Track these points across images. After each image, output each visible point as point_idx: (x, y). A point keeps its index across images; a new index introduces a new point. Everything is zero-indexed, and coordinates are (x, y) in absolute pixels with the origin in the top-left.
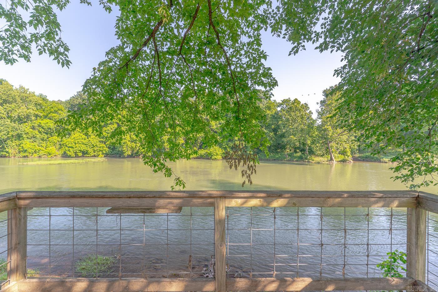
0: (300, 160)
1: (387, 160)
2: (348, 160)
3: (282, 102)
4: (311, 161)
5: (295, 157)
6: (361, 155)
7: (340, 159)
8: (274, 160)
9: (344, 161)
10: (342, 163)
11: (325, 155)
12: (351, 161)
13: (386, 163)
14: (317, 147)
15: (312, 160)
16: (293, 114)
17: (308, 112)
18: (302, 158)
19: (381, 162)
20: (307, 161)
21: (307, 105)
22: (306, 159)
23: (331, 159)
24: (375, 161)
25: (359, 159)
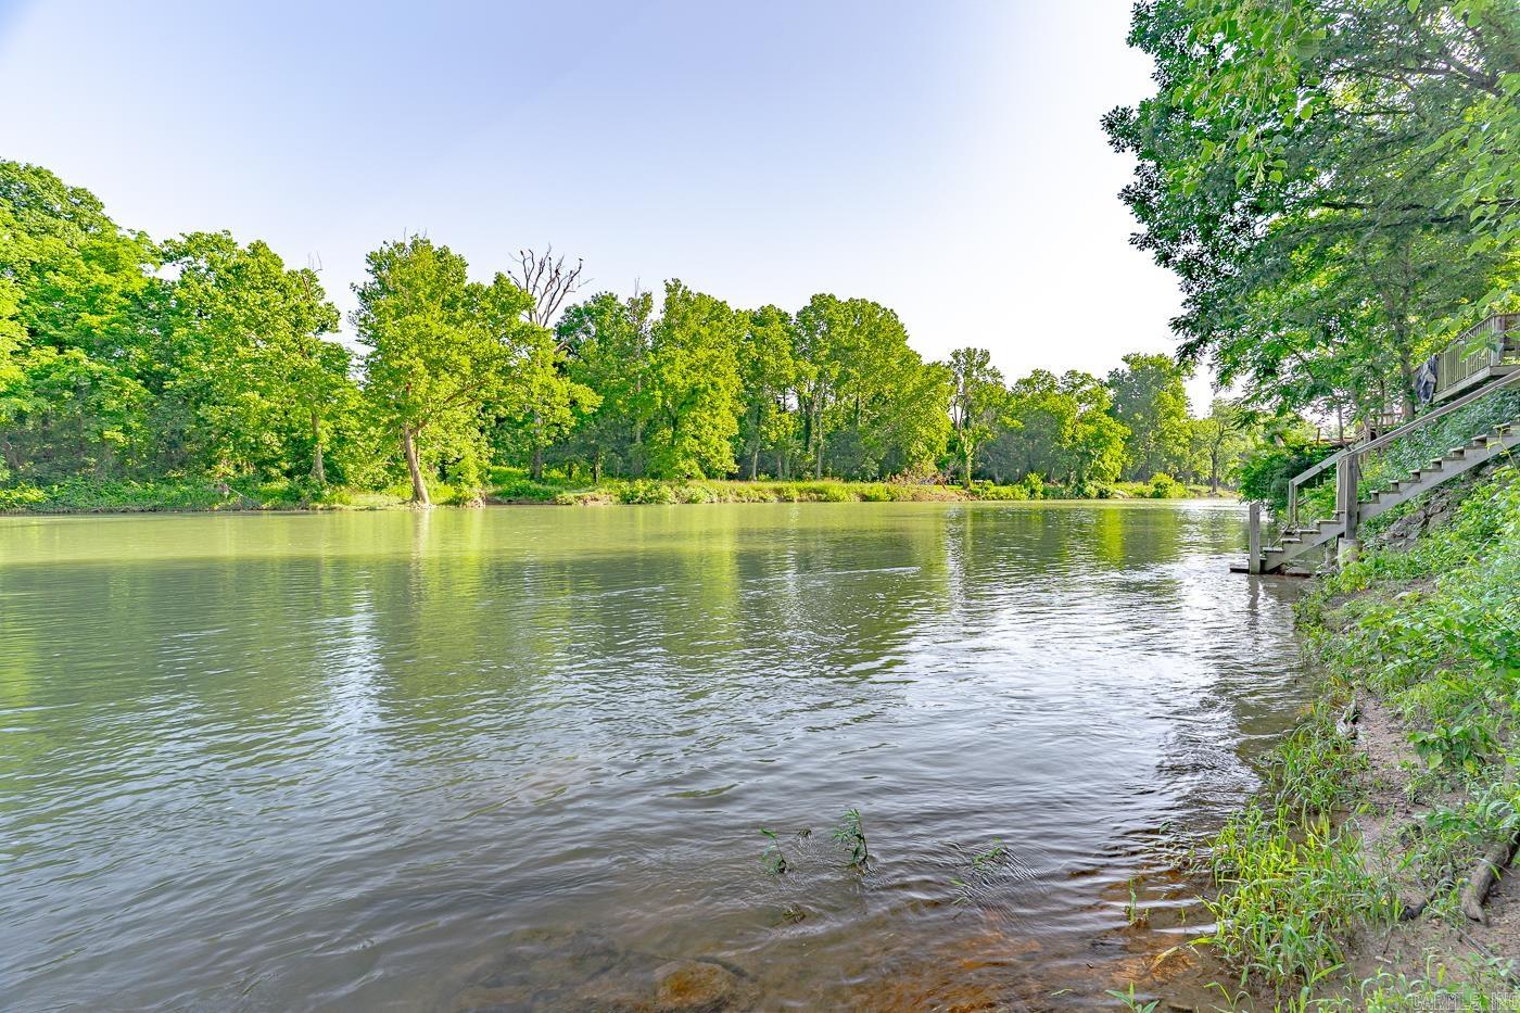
0: (290, 503)
1: (572, 495)
2: (471, 499)
3: (190, 240)
4: (337, 505)
5: (268, 496)
6: (499, 488)
7: (443, 499)
8: (154, 510)
9: (456, 502)
10: (453, 507)
11: (390, 485)
12: (480, 501)
13: (570, 504)
14: (371, 438)
15: (341, 501)
16: (253, 298)
17: (321, 303)
18: (298, 498)
19: (557, 504)
20: (320, 506)
21: (312, 278)
22: (317, 497)
23: (417, 495)
24: (541, 502)
25: (498, 498)
